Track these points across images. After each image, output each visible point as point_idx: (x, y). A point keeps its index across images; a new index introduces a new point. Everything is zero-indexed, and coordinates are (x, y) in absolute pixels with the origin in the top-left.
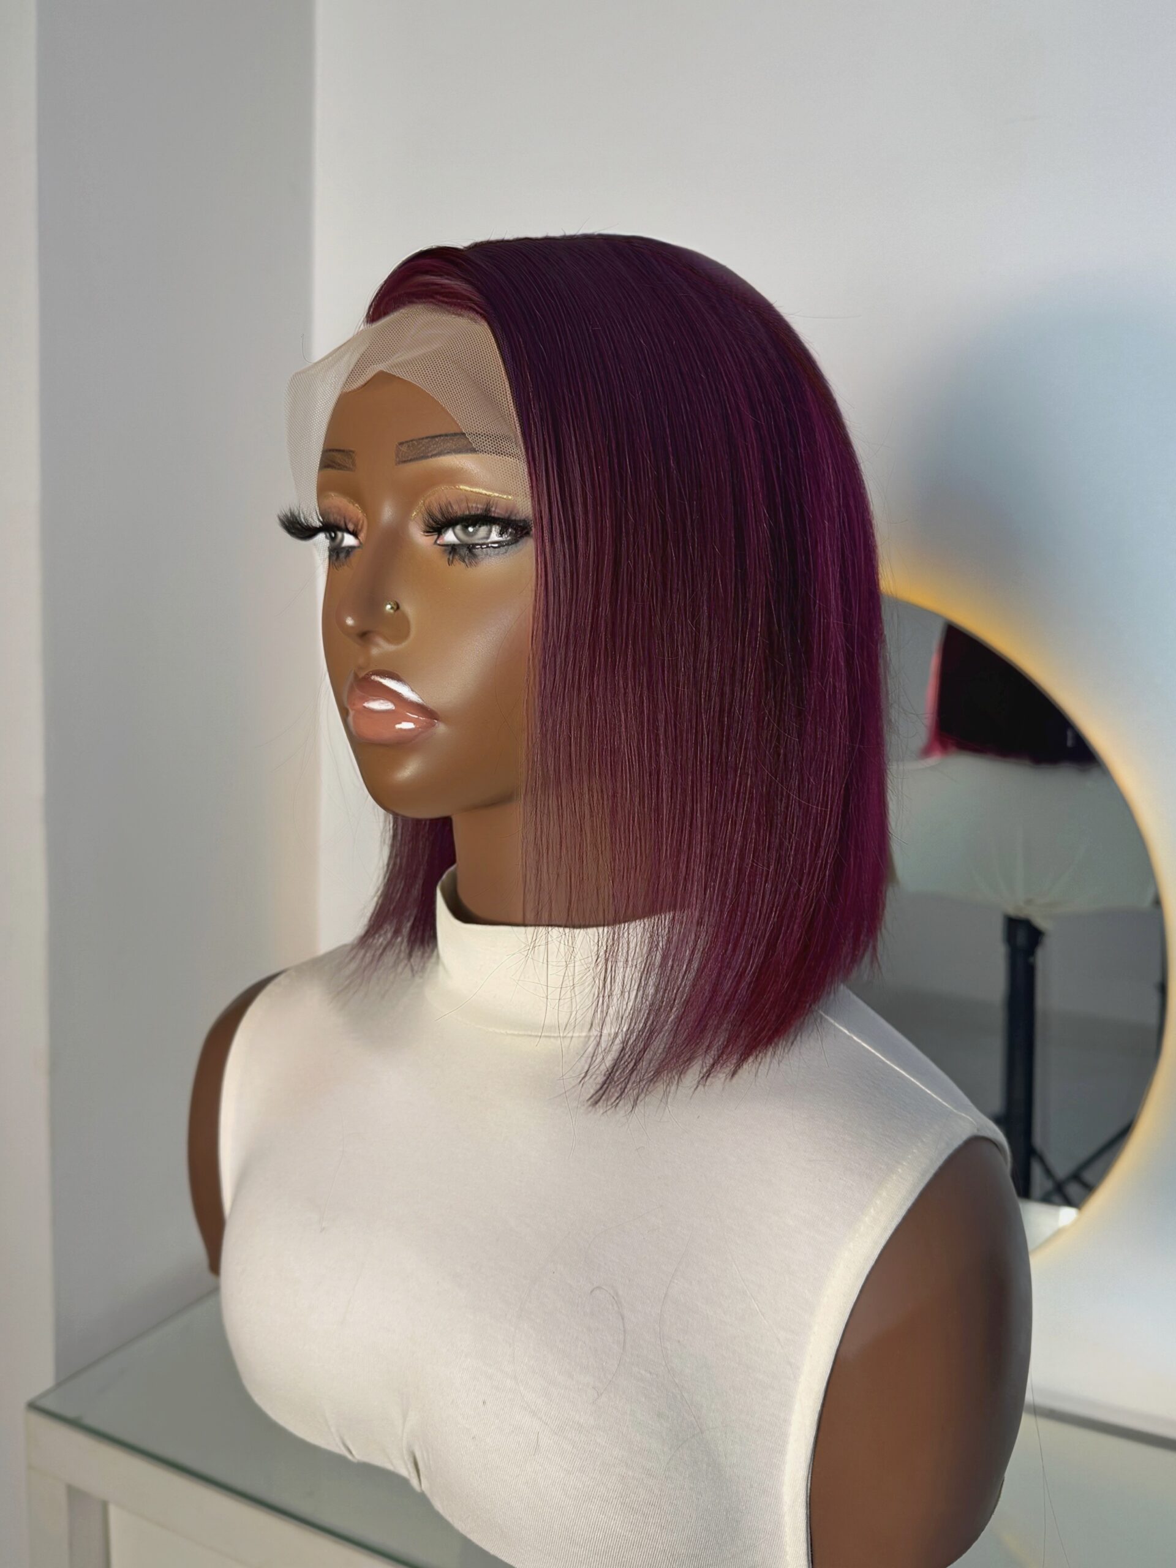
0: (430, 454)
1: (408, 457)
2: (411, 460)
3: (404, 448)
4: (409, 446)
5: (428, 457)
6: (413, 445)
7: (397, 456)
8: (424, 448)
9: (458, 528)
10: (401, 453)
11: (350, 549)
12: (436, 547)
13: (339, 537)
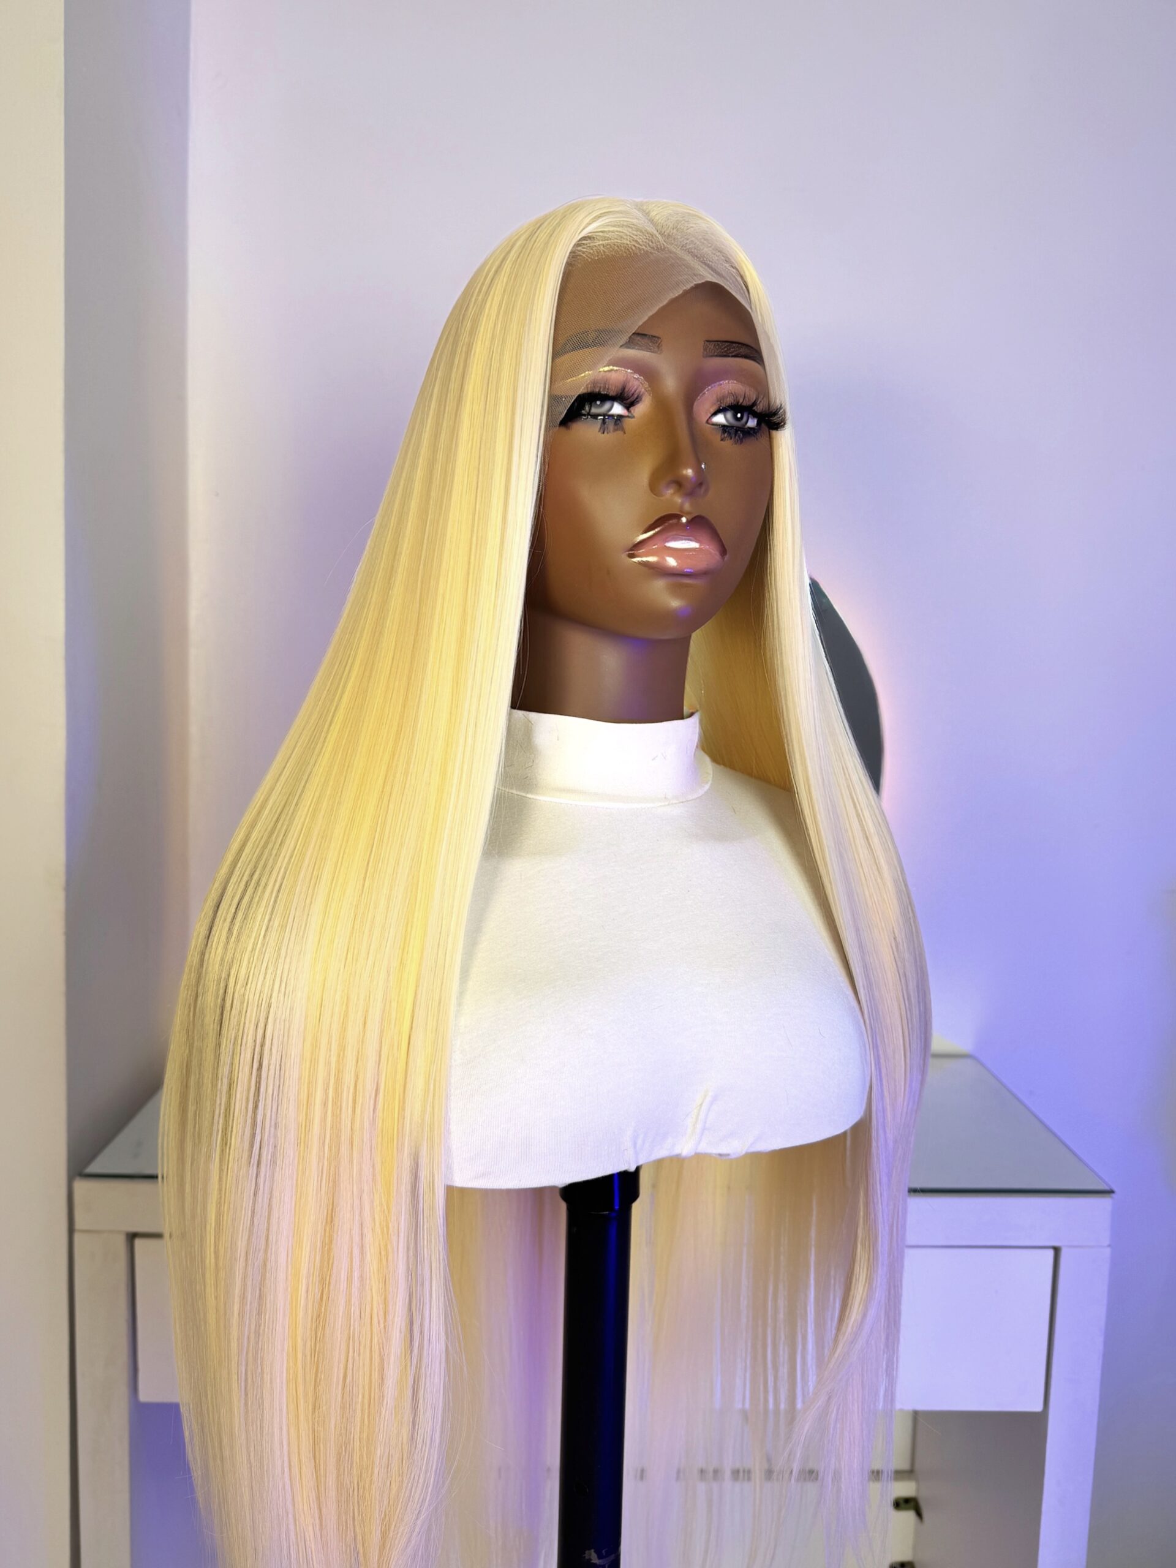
0: (730, 355)
1: (714, 352)
2: (717, 356)
3: (711, 346)
4: (715, 345)
5: (729, 356)
6: (718, 345)
7: (705, 350)
8: (726, 349)
9: (729, 415)
10: (708, 349)
11: (618, 418)
12: (708, 425)
13: (607, 405)
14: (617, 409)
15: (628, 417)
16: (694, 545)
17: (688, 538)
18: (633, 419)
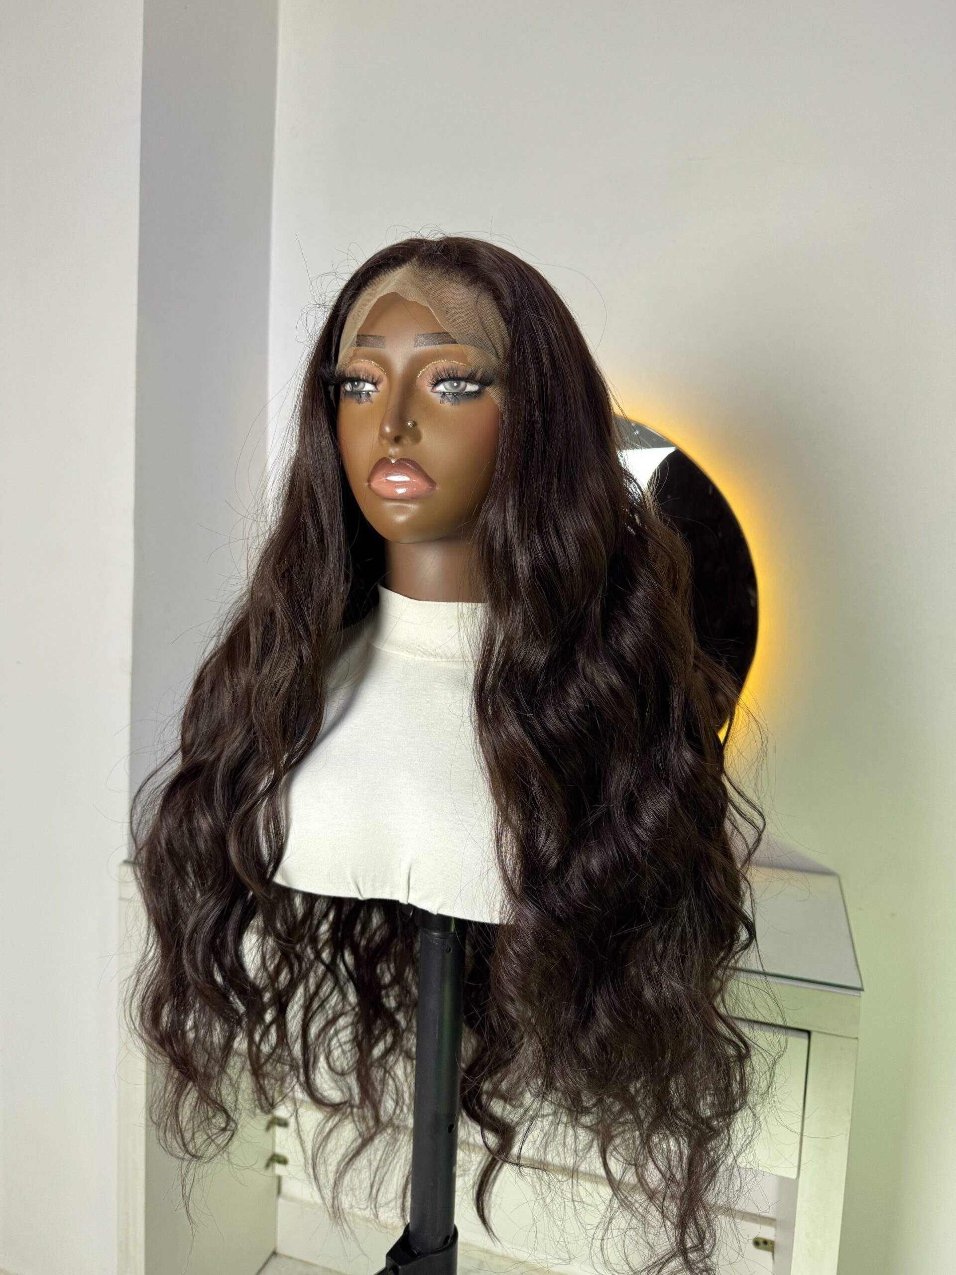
3: (421, 338)
4: (425, 337)
6: (428, 336)
7: (416, 342)
9: (447, 384)
10: (418, 340)
11: (368, 393)
12: (431, 393)
13: (362, 384)
14: (368, 387)
15: (375, 391)
16: (406, 478)
17: (403, 474)
18: (379, 393)
